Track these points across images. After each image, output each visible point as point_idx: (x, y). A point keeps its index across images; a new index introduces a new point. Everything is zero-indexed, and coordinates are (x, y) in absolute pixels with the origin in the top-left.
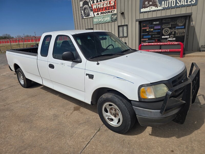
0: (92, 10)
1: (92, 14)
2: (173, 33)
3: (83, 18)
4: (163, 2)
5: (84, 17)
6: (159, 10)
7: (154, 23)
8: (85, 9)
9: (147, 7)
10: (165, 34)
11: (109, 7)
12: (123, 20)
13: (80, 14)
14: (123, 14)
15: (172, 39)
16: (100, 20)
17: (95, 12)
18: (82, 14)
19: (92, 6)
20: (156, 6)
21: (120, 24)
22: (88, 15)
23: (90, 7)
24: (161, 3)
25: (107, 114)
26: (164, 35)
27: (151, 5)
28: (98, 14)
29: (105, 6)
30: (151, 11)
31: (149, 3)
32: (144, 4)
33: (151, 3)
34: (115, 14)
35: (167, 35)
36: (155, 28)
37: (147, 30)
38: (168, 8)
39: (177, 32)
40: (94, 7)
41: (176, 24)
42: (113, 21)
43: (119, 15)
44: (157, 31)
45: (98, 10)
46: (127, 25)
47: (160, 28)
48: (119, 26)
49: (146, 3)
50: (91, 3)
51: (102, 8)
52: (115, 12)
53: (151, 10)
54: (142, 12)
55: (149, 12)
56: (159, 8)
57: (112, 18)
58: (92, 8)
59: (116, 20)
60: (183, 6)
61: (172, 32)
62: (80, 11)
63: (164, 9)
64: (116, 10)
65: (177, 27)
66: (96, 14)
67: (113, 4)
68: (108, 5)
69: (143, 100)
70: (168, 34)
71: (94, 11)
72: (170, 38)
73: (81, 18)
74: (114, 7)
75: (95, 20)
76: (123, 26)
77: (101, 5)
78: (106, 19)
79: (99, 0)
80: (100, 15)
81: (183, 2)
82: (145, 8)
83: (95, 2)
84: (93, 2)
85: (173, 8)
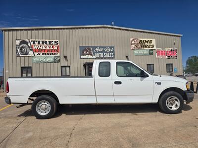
0: (31, 50)
1: (31, 53)
3: (18, 55)
4: (96, 54)
5: (20, 55)
6: (94, 58)
8: (22, 47)
11: (52, 50)
12: (66, 62)
13: (15, 51)
14: (65, 57)
16: (41, 60)
17: (36, 52)
18: (17, 52)
19: (32, 47)
20: (92, 55)
21: (63, 65)
22: (27, 54)
23: (29, 47)
27: (88, 54)
28: (39, 54)
29: (47, 48)
31: (86, 53)
32: (83, 52)
34: (58, 57)
38: (99, 58)
40: (35, 47)
42: (55, 61)
43: (62, 58)
45: (40, 51)
46: (69, 66)
48: (62, 67)
50: (30, 44)
51: (45, 50)
52: (58, 55)
53: (88, 57)
57: (54, 59)
59: (59, 61)
60: (107, 58)
62: (15, 49)
63: (97, 58)
64: (58, 53)
67: (56, 48)
68: (51, 48)
71: (34, 51)
73: (15, 55)
74: (57, 51)
75: (35, 59)
76: (66, 66)
77: (43, 47)
78: (49, 59)
79: (41, 43)
80: (41, 55)
81: (107, 55)
82: (84, 55)
83: (37, 43)
84: (34, 43)
85: (102, 58)
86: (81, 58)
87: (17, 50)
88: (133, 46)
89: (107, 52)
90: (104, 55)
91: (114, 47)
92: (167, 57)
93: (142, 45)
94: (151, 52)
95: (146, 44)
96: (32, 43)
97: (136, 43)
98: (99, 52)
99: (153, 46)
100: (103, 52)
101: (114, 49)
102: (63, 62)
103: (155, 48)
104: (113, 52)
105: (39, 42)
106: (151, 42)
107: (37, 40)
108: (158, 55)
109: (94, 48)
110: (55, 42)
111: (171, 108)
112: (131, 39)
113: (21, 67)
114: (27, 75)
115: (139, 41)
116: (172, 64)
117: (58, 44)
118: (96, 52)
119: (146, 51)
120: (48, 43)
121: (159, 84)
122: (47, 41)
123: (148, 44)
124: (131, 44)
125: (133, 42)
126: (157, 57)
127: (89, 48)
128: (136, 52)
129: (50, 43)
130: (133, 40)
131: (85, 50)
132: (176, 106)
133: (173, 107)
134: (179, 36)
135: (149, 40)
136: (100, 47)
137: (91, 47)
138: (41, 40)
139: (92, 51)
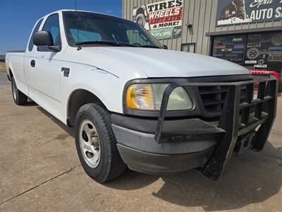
0: (147, 21)
1: (147, 26)
2: (264, 56)
4: (253, 12)
6: (247, 23)
7: (235, 40)
9: (227, 19)
10: (251, 58)
11: (171, 17)
12: (190, 36)
14: (190, 27)
15: (261, 66)
16: (157, 35)
17: (152, 23)
19: (148, 15)
21: (184, 42)
23: (145, 17)
24: (250, 14)
25: (86, 143)
26: (249, 60)
27: (234, 16)
29: (166, 15)
30: (233, 25)
31: (230, 13)
32: (223, 13)
33: (234, 13)
34: (179, 27)
35: (254, 60)
36: (235, 47)
37: (223, 50)
38: (261, 21)
39: (270, 55)
40: (151, 16)
41: (270, 43)
42: (174, 36)
43: (185, 28)
44: (237, 52)
45: (156, 20)
46: (195, 44)
47: (243, 47)
48: (182, 45)
49: (227, 12)
50: (147, 12)
51: (162, 18)
52: (180, 24)
53: (234, 22)
54: (219, 26)
55: (229, 25)
56: (247, 20)
57: (173, 33)
58: (148, 17)
59: (180, 35)
61: (262, 55)
63: (254, 22)
64: (180, 21)
65: (270, 48)
66: (152, 26)
67: (177, 12)
68: (171, 14)
69: (130, 113)
70: (254, 58)
71: (150, 22)
72: (258, 64)
74: (178, 17)
76: (189, 44)
77: (161, 14)
78: (166, 33)
79: (159, 7)
80: (157, 27)
82: (224, 19)
83: (153, 9)
84: (151, 10)
85: (269, 21)
86: (217, 26)
96: (148, 10)
98: (263, 6)
100: (275, 4)
105: (156, 5)
107: (154, 4)
110: (177, 1)
117: (181, 4)
120: (167, 6)
122: (167, 1)
129: (170, 6)
131: (228, 7)
138: (159, 3)
139: (244, 8)
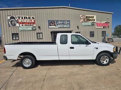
0: (17, 23)
1: (17, 25)
3: (9, 26)
5: (11, 26)
8: (12, 21)
11: (31, 23)
13: (7, 23)
14: (39, 27)
16: (24, 29)
18: (9, 24)
22: (15, 25)
23: (16, 21)
24: (57, 25)
27: (53, 25)
28: (23, 25)
29: (27, 22)
32: (50, 24)
33: (53, 24)
34: (35, 27)
38: (60, 28)
40: (20, 21)
42: (33, 30)
45: (23, 23)
46: (42, 33)
48: (37, 33)
49: (51, 24)
51: (26, 23)
52: (35, 26)
55: (53, 28)
56: (57, 27)
57: (32, 29)
58: (18, 21)
59: (35, 30)
60: (66, 28)
62: (7, 22)
63: (59, 28)
64: (35, 25)
66: (21, 25)
67: (33, 21)
68: (30, 22)
71: (20, 23)
74: (34, 23)
75: (20, 29)
76: (40, 33)
77: (25, 21)
78: (29, 28)
79: (23, 18)
80: (24, 26)
81: (65, 26)
82: (51, 26)
83: (21, 18)
84: (19, 18)
85: (62, 28)
86: (49, 28)
87: (8, 22)
88: (82, 20)
89: (65, 24)
90: (63, 26)
91: (70, 21)
92: (103, 27)
93: (88, 19)
94: (93, 24)
95: (90, 18)
96: (18, 18)
97: (84, 18)
98: (60, 24)
99: (94, 20)
100: (63, 24)
101: (70, 22)
102: (38, 31)
103: (95, 21)
104: (69, 24)
105: (22, 17)
106: (93, 17)
107: (21, 16)
108: (97, 26)
109: (57, 21)
110: (32, 17)
111: (103, 62)
112: (81, 16)
113: (12, 34)
114: (16, 39)
115: (85, 17)
116: (105, 31)
117: (34, 19)
118: (58, 24)
119: (90, 23)
120: (28, 18)
121: (97, 48)
122: (27, 17)
123: (91, 19)
124: (81, 19)
125: (82, 18)
126: (96, 27)
127: (54, 21)
128: (83, 24)
129: (29, 18)
130: (82, 16)
131: (51, 23)
132: (107, 61)
133: (104, 62)
134: (111, 14)
135: (92, 16)
136: (61, 21)
137: (56, 21)
138: (23, 16)
139: (56, 24)
